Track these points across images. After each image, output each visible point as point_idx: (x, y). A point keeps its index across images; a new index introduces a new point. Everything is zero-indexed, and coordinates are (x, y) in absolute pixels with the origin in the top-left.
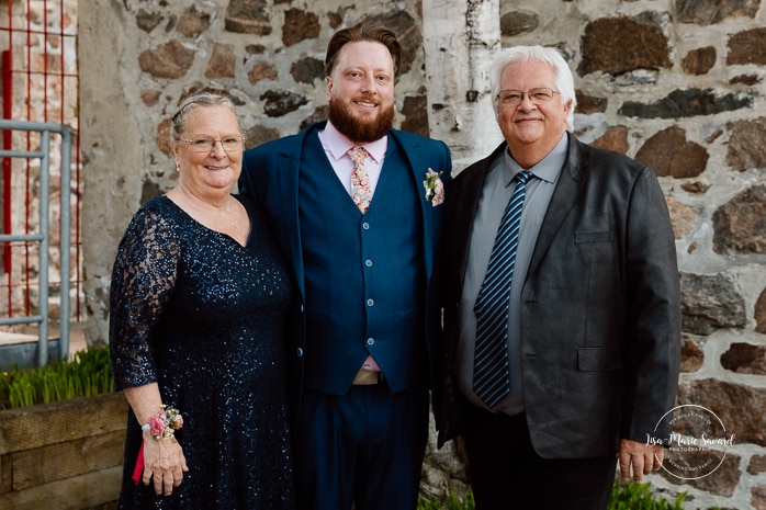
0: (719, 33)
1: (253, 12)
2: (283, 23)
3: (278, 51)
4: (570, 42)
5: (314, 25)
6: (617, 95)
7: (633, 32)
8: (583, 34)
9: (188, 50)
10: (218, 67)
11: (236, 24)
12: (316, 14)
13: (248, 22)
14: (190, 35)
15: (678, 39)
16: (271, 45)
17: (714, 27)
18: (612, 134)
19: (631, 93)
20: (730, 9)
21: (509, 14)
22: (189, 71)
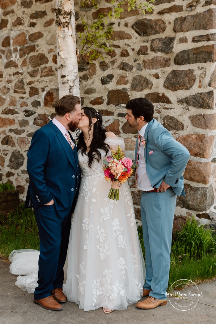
0: (142, 94)
1: (21, 88)
2: (29, 91)
3: (28, 98)
4: (104, 96)
5: (37, 91)
6: (117, 111)
7: (120, 94)
8: (108, 94)
9: (4, 98)
10: (12, 103)
11: (17, 91)
12: (38, 88)
13: (20, 90)
14: (4, 94)
15: (132, 95)
16: (26, 96)
17: (141, 92)
18: (115, 122)
19: (120, 110)
20: (145, 87)
21: (88, 88)
22: (4, 104)
